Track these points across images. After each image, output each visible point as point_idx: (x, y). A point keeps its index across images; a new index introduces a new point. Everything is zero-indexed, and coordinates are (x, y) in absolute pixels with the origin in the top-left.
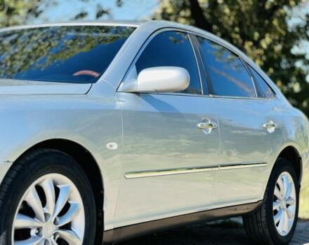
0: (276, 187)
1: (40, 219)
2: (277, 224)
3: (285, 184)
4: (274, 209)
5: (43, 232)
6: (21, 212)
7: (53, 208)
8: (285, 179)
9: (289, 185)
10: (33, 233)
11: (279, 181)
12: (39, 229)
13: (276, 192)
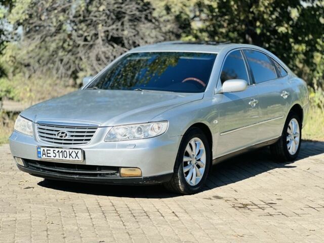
0: (288, 128)
1: (191, 157)
2: (289, 149)
3: (293, 126)
4: (287, 140)
5: (192, 162)
6: (185, 155)
7: (195, 152)
8: (294, 123)
9: (296, 126)
10: (188, 163)
11: (290, 124)
12: (190, 161)
13: (288, 131)
